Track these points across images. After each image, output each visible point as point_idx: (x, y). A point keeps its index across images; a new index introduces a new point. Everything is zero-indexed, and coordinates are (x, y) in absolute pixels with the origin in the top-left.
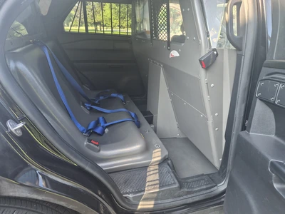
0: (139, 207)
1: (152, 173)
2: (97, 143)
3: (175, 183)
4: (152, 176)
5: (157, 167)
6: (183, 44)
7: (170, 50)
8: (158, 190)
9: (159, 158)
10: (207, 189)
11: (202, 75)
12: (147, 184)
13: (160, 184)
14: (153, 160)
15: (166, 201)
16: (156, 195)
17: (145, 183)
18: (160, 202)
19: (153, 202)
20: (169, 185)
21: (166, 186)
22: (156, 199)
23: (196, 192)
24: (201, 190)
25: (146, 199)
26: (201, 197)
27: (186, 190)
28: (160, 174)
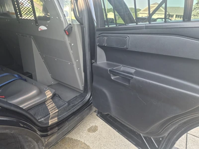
0: (50, 123)
1: (49, 104)
2: (4, 97)
3: (65, 104)
4: (50, 105)
5: (51, 100)
6: (48, 22)
7: (38, 26)
8: (57, 110)
9: (51, 95)
10: (81, 101)
11: (67, 39)
12: (50, 110)
13: (57, 107)
14: (48, 97)
15: (63, 115)
16: (57, 113)
17: (48, 110)
18: (60, 116)
19: (56, 118)
20: (62, 106)
21: (61, 106)
22: (58, 116)
23: (76, 104)
24: (79, 103)
25: (52, 118)
26: (80, 106)
27: (72, 105)
28: (55, 103)
